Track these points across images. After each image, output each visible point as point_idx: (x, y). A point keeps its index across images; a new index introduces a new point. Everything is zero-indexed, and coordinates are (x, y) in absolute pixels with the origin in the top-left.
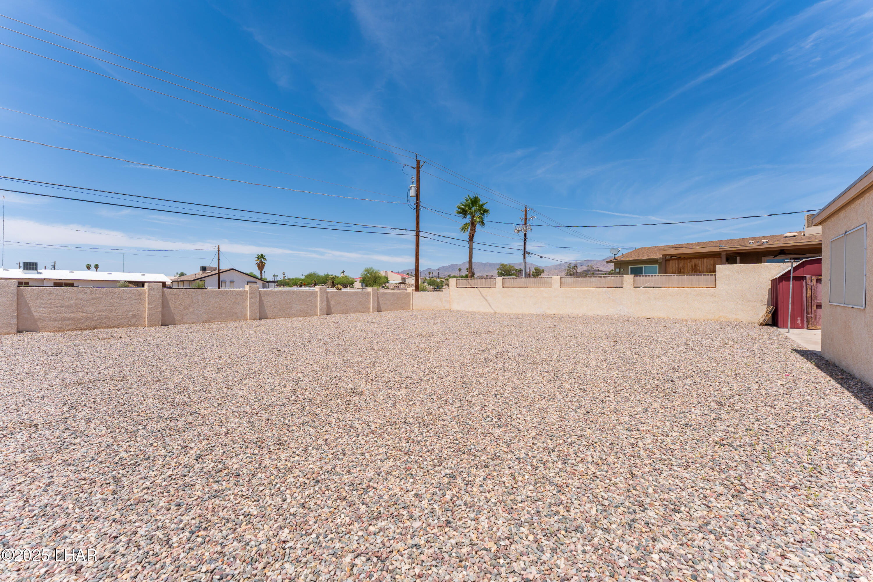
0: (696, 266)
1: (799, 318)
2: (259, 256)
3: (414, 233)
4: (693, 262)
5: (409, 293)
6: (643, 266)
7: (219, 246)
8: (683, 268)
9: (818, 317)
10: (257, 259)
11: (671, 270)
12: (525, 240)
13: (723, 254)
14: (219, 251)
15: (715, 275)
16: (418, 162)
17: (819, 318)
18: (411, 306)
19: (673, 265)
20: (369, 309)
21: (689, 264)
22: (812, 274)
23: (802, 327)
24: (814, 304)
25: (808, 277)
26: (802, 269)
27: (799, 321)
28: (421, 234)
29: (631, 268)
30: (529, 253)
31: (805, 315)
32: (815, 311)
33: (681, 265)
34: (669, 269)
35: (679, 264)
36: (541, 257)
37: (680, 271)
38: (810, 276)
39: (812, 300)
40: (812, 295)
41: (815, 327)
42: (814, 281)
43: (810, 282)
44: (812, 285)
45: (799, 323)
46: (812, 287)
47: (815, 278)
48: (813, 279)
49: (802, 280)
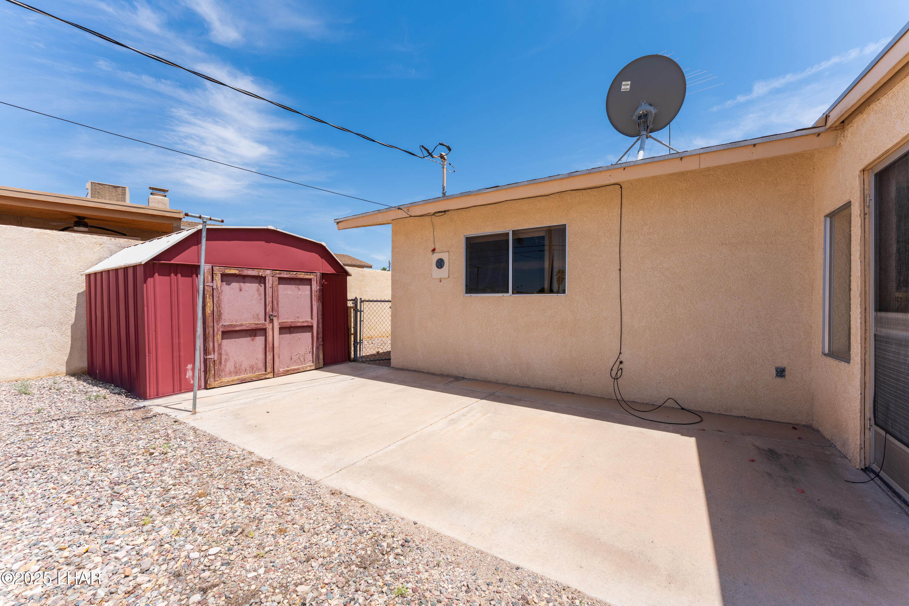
1: (190, 367)
9: (224, 357)
17: (226, 361)
22: (214, 264)
24: (218, 329)
25: (207, 267)
27: (189, 374)
31: (200, 357)
32: (221, 346)
38: (211, 267)
39: (215, 321)
40: (215, 309)
41: (220, 381)
42: (218, 278)
43: (210, 281)
44: (215, 287)
45: (189, 378)
46: (214, 292)
47: (220, 271)
48: (215, 272)
49: (194, 275)
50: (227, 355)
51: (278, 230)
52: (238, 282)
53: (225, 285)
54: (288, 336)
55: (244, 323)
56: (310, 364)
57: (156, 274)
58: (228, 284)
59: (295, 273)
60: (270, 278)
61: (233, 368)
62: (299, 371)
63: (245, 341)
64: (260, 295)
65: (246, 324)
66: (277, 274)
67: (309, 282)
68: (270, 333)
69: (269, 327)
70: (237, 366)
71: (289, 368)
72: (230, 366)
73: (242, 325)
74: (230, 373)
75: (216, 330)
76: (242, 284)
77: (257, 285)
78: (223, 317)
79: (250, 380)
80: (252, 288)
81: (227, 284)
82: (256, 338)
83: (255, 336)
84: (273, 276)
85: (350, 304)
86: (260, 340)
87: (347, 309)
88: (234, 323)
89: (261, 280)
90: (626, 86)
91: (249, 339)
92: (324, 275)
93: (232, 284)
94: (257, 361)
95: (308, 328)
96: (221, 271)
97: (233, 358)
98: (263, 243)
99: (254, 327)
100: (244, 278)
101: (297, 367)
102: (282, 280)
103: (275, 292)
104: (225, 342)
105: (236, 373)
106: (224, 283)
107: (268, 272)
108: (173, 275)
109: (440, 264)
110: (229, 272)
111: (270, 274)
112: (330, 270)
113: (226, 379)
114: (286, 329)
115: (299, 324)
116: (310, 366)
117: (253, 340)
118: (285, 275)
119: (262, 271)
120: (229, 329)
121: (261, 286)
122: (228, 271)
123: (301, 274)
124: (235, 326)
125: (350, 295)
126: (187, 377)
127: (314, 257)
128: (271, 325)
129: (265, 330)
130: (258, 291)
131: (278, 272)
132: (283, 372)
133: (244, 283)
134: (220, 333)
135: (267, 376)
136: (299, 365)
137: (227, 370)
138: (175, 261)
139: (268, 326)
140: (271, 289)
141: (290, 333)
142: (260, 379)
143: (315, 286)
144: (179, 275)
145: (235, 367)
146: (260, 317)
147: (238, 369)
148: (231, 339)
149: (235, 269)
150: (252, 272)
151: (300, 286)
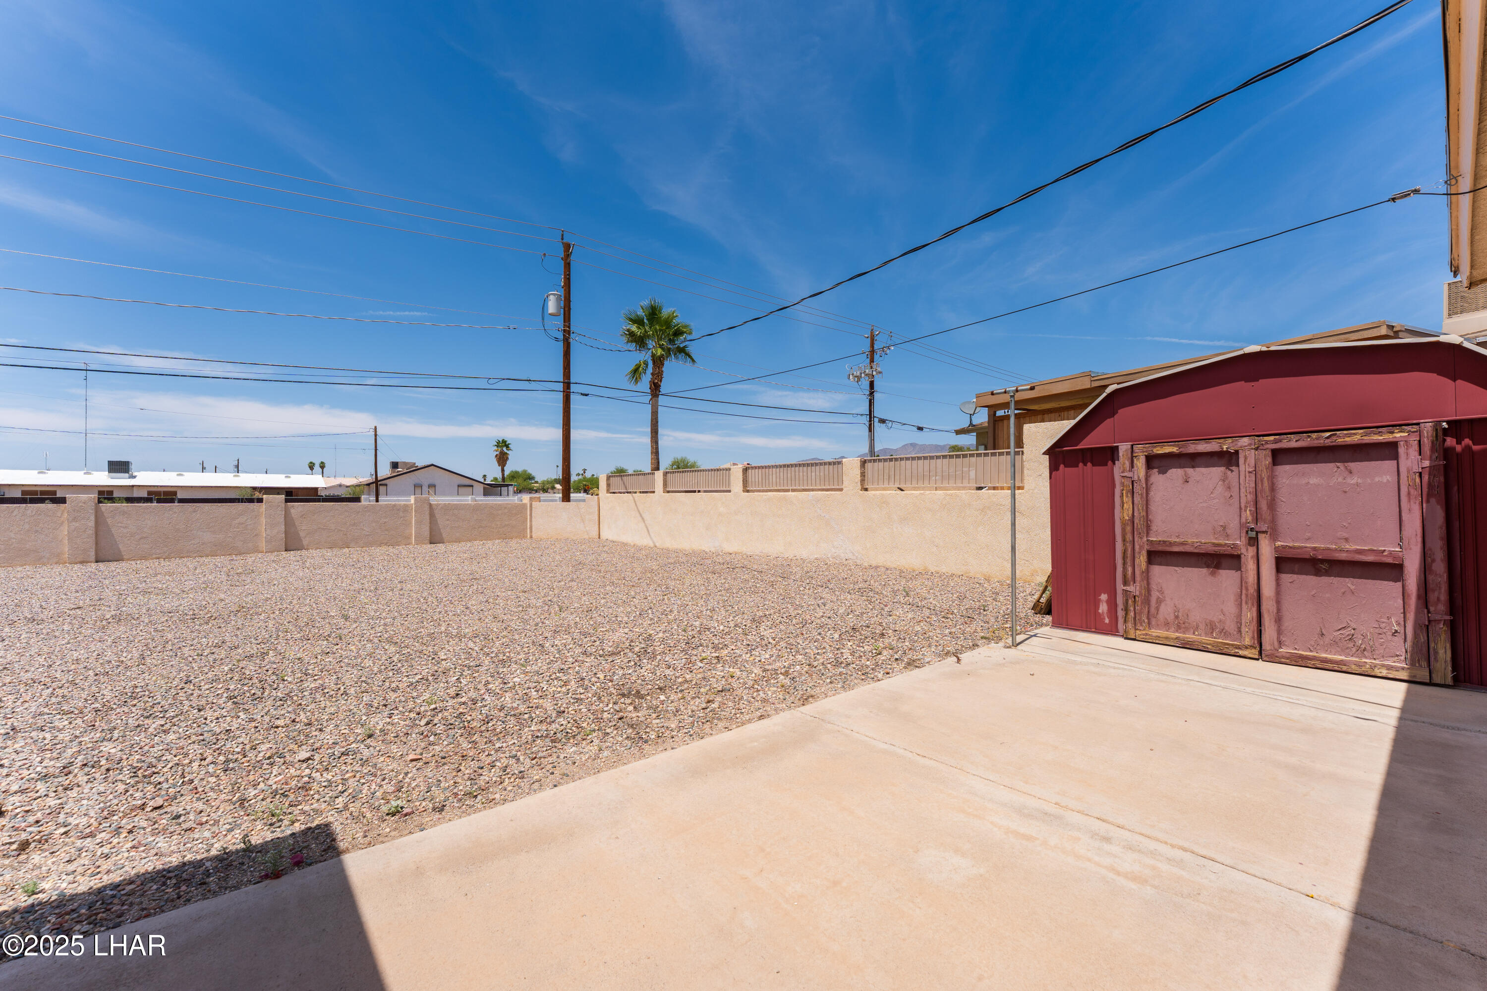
1: (1104, 597)
2: (498, 442)
3: (560, 387)
5: (525, 505)
7: (376, 427)
9: (1155, 594)
10: (496, 448)
12: (872, 394)
14: (376, 435)
15: (1023, 453)
16: (567, 246)
17: (1159, 601)
18: (528, 530)
20: (409, 538)
22: (1135, 441)
23: (1111, 630)
24: (1141, 547)
25: (1124, 448)
26: (1109, 422)
27: (1103, 608)
28: (573, 388)
30: (882, 421)
31: (1120, 586)
32: (1147, 574)
34: (1002, 442)
36: (920, 429)
38: (1129, 447)
39: (1135, 533)
40: (1135, 514)
41: (1144, 632)
42: (1140, 463)
43: (1128, 469)
44: (1136, 478)
45: (1103, 613)
46: (1135, 487)
47: (1144, 452)
48: (1136, 455)
49: (1110, 462)
50: (1161, 591)
51: (1273, 348)
52: (1181, 467)
53: (1157, 473)
54: (1307, 580)
55: (1190, 541)
56: (1392, 663)
57: (1062, 466)
58: (1163, 472)
59: (1328, 434)
60: (1247, 453)
61: (1172, 617)
62: (1344, 668)
63: (1196, 575)
64: (1229, 488)
65: (1193, 542)
66: (1267, 442)
67: (1390, 450)
68: (1249, 565)
69: (1248, 554)
70: (1180, 615)
71: (1314, 654)
72: (1166, 611)
73: (1186, 544)
74: (1167, 625)
75: (1137, 547)
76: (1190, 471)
77: (1223, 469)
78: (1154, 528)
79: (1200, 648)
80: (1210, 476)
81: (1160, 473)
82: (1221, 571)
83: (1218, 566)
84: (1256, 449)
86: (1227, 578)
88: (1174, 539)
89: (1229, 459)
91: (1204, 571)
92: (1462, 427)
93: (1170, 471)
94: (1222, 617)
95: (1384, 570)
96: (1146, 451)
97: (1172, 599)
98: (1240, 385)
99: (1211, 549)
100: (1193, 459)
101: (1343, 658)
102: (1284, 455)
103: (1262, 481)
104: (1156, 570)
105: (1178, 628)
106: (1156, 470)
107: (1245, 441)
108: (1081, 465)
110: (1160, 452)
111: (1250, 444)
113: (1155, 632)
114: (1299, 563)
115: (1343, 556)
116: (1397, 669)
117: (1213, 574)
118: (1292, 442)
119: (1230, 440)
120: (1160, 548)
121: (1232, 471)
122: (1159, 450)
123: (1350, 435)
124: (1171, 544)
126: (1100, 611)
128: (1252, 551)
129: (1238, 557)
130: (1224, 481)
131: (1272, 438)
132: (1288, 655)
133: (1193, 467)
134: (1144, 553)
135: (1241, 653)
136: (1347, 655)
137: (1161, 616)
138: (1085, 444)
139: (1243, 551)
140: (1253, 476)
141: (1318, 573)
142: (1223, 652)
143: (1414, 461)
144: (1089, 464)
145: (1177, 617)
146: (1229, 531)
147: (1181, 622)
148: (1167, 565)
149: (1171, 445)
150: (1206, 445)
151: (1352, 465)
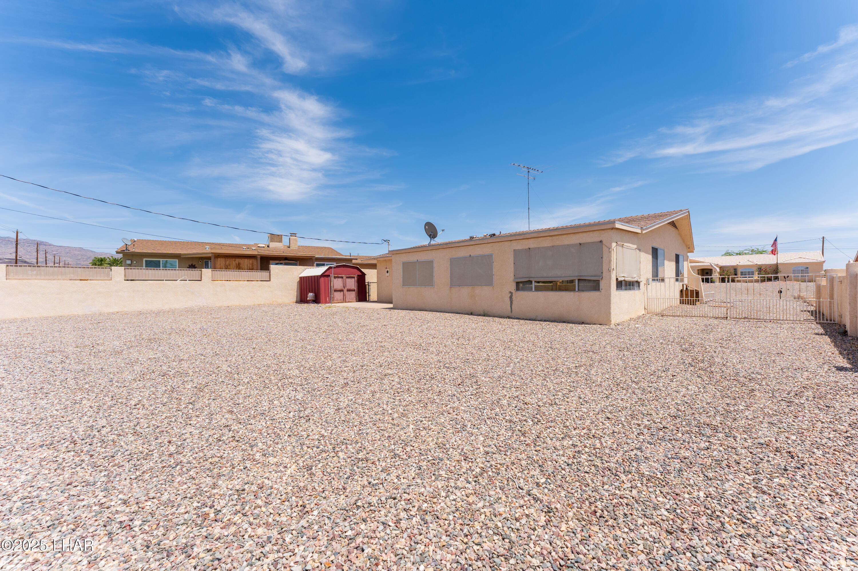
0: (239, 264)
4: (238, 260)
6: (161, 260)
8: (230, 265)
11: (219, 266)
13: (259, 257)
15: (270, 272)
19: (221, 262)
21: (234, 262)
25: (331, 275)
27: (328, 300)
29: (146, 261)
31: (330, 296)
32: (333, 294)
33: (227, 263)
34: (218, 265)
35: (225, 262)
37: (227, 267)
40: (333, 285)
41: (334, 302)
43: (333, 278)
46: (333, 281)
49: (329, 277)
54: (349, 292)
56: (354, 300)
57: (322, 277)
59: (350, 275)
62: (352, 302)
63: (339, 293)
64: (343, 281)
65: (339, 288)
67: (354, 277)
71: (349, 300)
72: (336, 299)
76: (338, 279)
77: (342, 279)
78: (334, 287)
79: (340, 302)
80: (340, 279)
85: (366, 284)
86: (342, 293)
87: (365, 285)
89: (342, 277)
90: (427, 227)
92: (358, 275)
93: (336, 279)
94: (341, 298)
95: (354, 290)
97: (336, 296)
99: (341, 289)
100: (338, 277)
102: (347, 277)
103: (346, 280)
104: (335, 293)
105: (337, 301)
108: (325, 277)
109: (388, 272)
110: (335, 276)
112: (360, 274)
114: (349, 290)
115: (352, 289)
119: (344, 275)
123: (352, 275)
124: (337, 289)
125: (367, 281)
127: (356, 270)
128: (345, 289)
129: (343, 290)
131: (347, 275)
132: (347, 302)
134: (334, 290)
135: (344, 302)
136: (352, 300)
138: (326, 274)
142: (342, 302)
143: (356, 279)
146: (342, 287)
149: (337, 275)
150: (340, 275)
151: (352, 279)
